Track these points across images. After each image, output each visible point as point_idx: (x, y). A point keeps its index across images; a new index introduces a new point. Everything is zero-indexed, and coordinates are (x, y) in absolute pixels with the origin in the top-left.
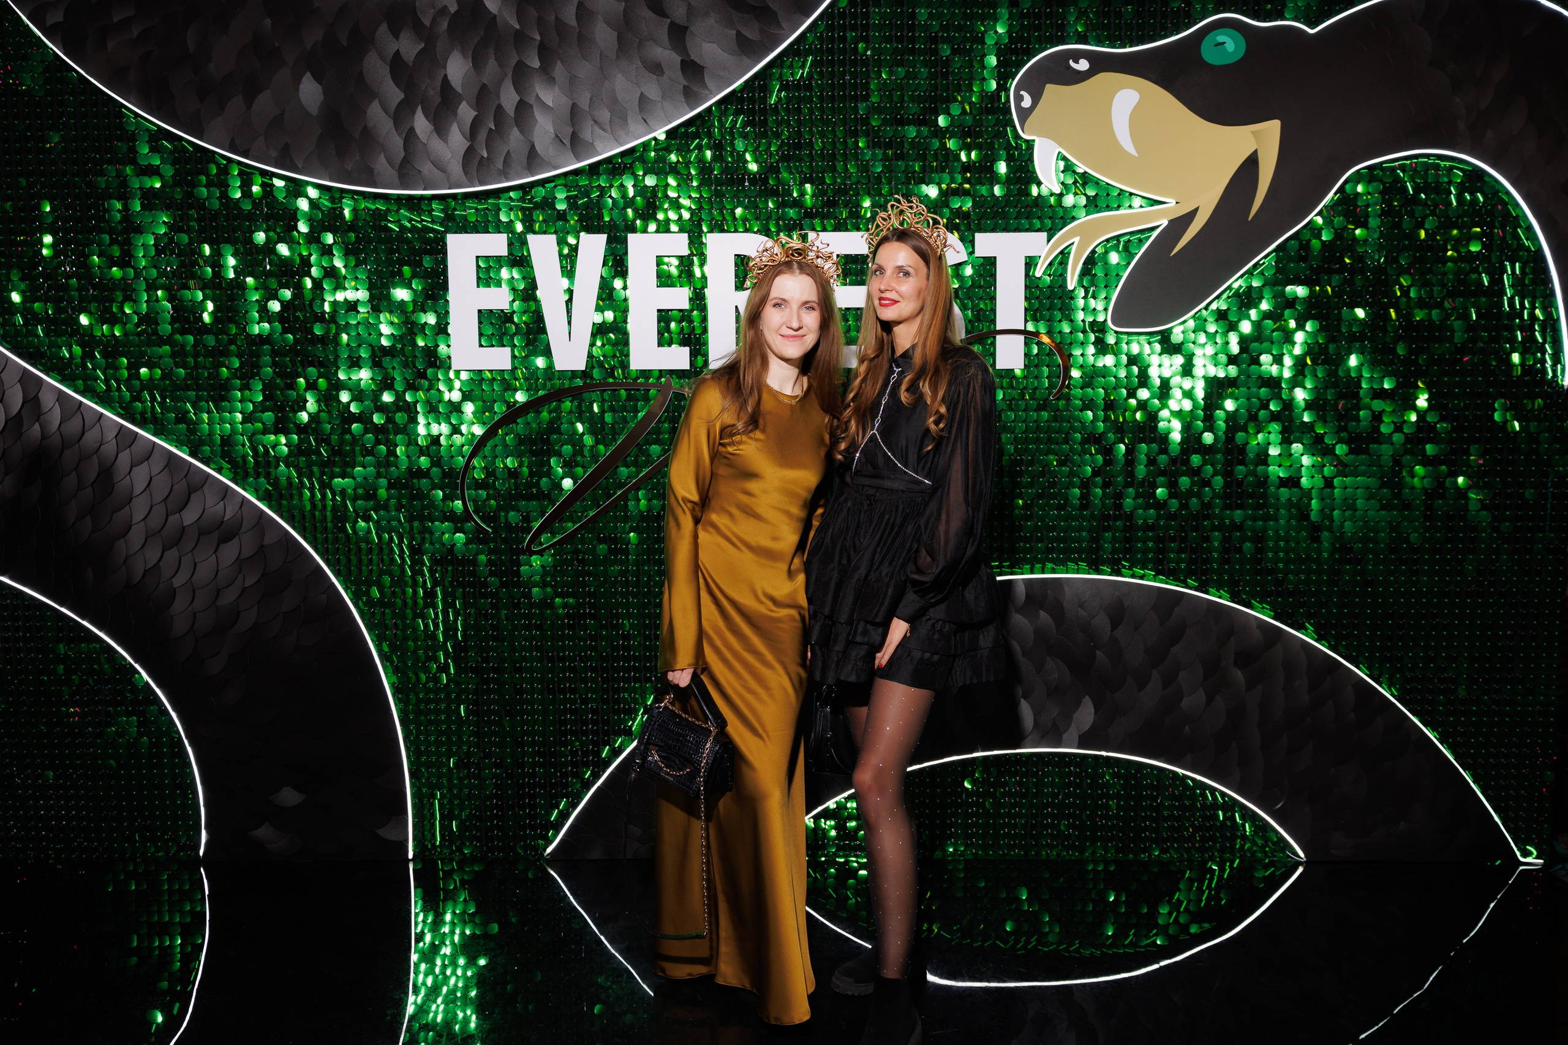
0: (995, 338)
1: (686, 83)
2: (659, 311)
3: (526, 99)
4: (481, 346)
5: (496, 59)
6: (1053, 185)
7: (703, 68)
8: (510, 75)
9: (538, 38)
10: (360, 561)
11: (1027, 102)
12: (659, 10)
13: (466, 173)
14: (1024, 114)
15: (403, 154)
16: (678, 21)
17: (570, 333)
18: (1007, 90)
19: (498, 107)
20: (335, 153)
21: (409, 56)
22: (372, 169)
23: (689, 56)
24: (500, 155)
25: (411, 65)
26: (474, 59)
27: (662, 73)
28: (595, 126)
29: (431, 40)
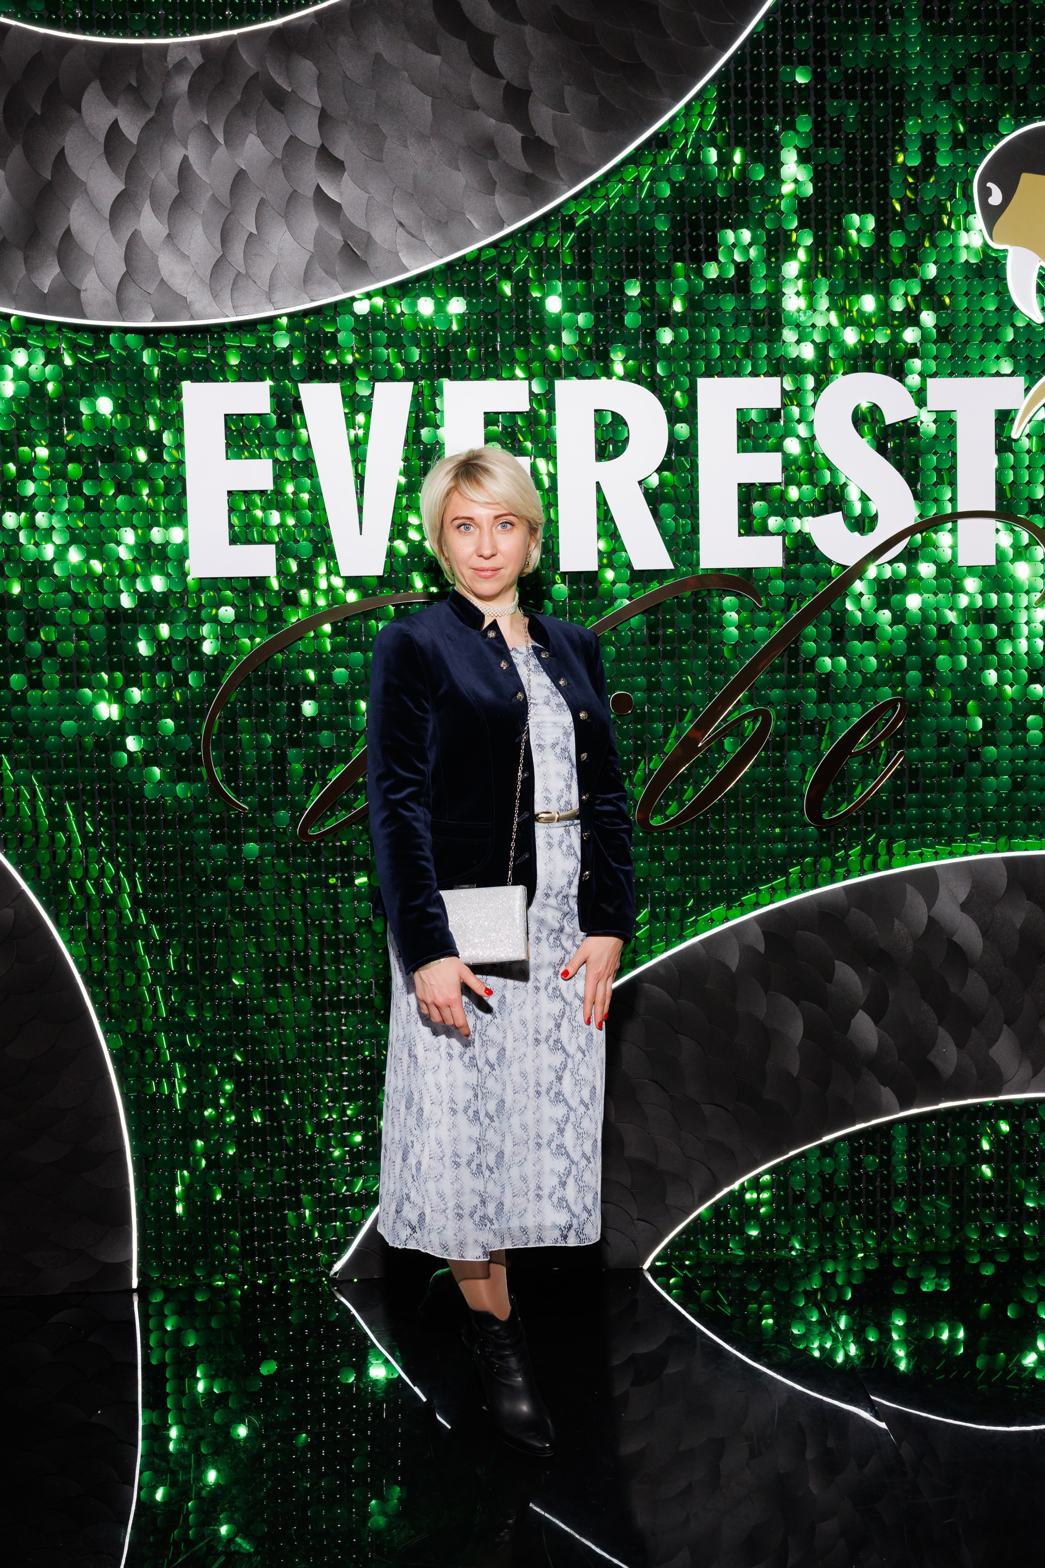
0: (954, 522)
3: (301, 190)
4: (233, 541)
5: (259, 135)
6: (1033, 312)
7: (551, 147)
8: (279, 156)
9: (320, 105)
10: (54, 855)
11: (996, 198)
12: (489, 67)
13: (215, 296)
14: (992, 214)
15: (124, 269)
16: (516, 83)
17: (361, 523)
18: (968, 182)
19: (262, 202)
20: (23, 267)
21: (131, 131)
22: (79, 291)
23: (533, 132)
24: (263, 270)
25: (135, 142)
26: (226, 133)
27: (496, 156)
28: (400, 229)
29: (164, 107)
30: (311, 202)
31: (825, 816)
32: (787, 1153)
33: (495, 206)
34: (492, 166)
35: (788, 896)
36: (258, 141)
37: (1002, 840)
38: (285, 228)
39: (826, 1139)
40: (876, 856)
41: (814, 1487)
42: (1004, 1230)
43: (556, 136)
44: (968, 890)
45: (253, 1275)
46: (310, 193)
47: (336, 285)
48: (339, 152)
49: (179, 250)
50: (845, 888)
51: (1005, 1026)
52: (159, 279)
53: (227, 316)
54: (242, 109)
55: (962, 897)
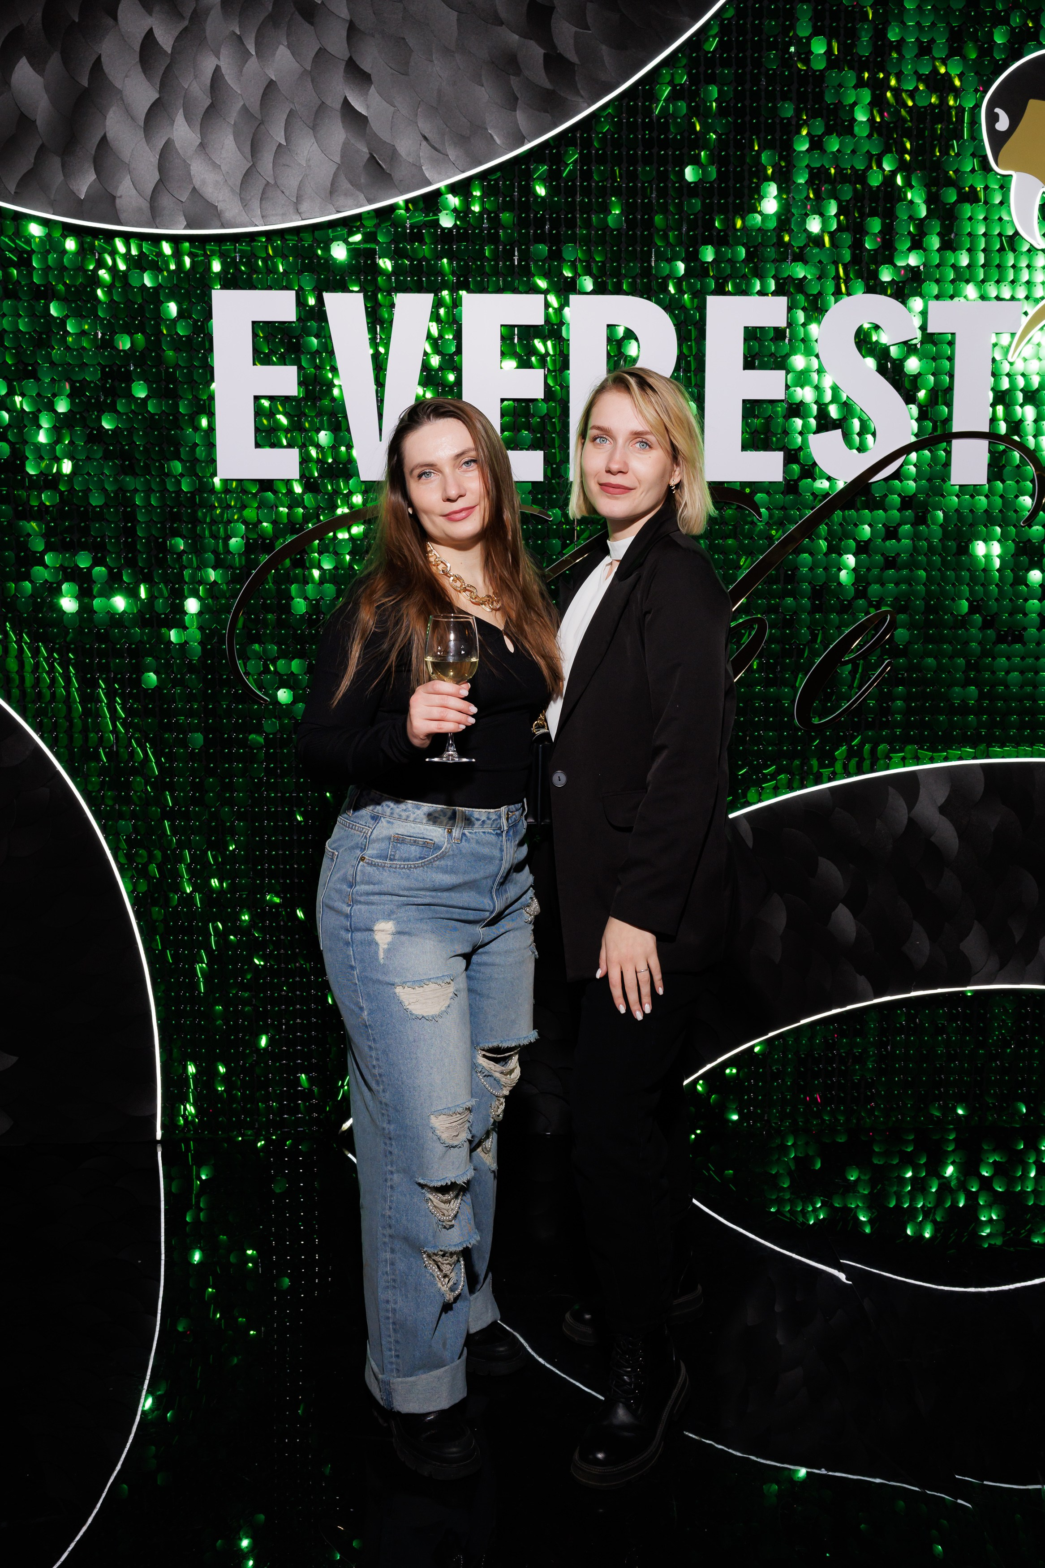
0: (949, 443)
1: (548, 85)
2: (502, 400)
3: (328, 102)
4: (258, 445)
5: (289, 47)
6: (1034, 238)
7: (572, 64)
8: (309, 69)
9: (348, 18)
10: (86, 739)
11: (1003, 124)
13: (245, 204)
14: (999, 140)
15: (157, 177)
17: (380, 430)
18: (976, 107)
19: (291, 113)
20: (61, 174)
21: (165, 39)
22: (114, 198)
23: (554, 47)
24: (291, 180)
25: (169, 51)
26: (258, 44)
27: (518, 72)
28: (424, 143)
29: (198, 17)
30: (339, 114)
31: (816, 721)
32: (767, 1034)
33: (516, 123)
34: (514, 81)
35: (776, 796)
36: (288, 52)
37: (983, 747)
38: (313, 140)
39: (803, 1022)
40: (862, 760)
41: (780, 1337)
42: (964, 1109)
43: (577, 52)
44: (947, 794)
45: (268, 1132)
46: (338, 105)
47: (362, 197)
48: (366, 66)
49: (210, 159)
50: (830, 789)
51: (976, 922)
52: (191, 187)
53: (256, 225)
54: (273, 20)
55: (941, 800)
